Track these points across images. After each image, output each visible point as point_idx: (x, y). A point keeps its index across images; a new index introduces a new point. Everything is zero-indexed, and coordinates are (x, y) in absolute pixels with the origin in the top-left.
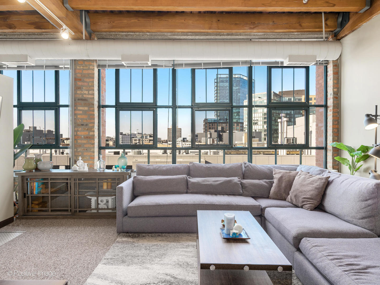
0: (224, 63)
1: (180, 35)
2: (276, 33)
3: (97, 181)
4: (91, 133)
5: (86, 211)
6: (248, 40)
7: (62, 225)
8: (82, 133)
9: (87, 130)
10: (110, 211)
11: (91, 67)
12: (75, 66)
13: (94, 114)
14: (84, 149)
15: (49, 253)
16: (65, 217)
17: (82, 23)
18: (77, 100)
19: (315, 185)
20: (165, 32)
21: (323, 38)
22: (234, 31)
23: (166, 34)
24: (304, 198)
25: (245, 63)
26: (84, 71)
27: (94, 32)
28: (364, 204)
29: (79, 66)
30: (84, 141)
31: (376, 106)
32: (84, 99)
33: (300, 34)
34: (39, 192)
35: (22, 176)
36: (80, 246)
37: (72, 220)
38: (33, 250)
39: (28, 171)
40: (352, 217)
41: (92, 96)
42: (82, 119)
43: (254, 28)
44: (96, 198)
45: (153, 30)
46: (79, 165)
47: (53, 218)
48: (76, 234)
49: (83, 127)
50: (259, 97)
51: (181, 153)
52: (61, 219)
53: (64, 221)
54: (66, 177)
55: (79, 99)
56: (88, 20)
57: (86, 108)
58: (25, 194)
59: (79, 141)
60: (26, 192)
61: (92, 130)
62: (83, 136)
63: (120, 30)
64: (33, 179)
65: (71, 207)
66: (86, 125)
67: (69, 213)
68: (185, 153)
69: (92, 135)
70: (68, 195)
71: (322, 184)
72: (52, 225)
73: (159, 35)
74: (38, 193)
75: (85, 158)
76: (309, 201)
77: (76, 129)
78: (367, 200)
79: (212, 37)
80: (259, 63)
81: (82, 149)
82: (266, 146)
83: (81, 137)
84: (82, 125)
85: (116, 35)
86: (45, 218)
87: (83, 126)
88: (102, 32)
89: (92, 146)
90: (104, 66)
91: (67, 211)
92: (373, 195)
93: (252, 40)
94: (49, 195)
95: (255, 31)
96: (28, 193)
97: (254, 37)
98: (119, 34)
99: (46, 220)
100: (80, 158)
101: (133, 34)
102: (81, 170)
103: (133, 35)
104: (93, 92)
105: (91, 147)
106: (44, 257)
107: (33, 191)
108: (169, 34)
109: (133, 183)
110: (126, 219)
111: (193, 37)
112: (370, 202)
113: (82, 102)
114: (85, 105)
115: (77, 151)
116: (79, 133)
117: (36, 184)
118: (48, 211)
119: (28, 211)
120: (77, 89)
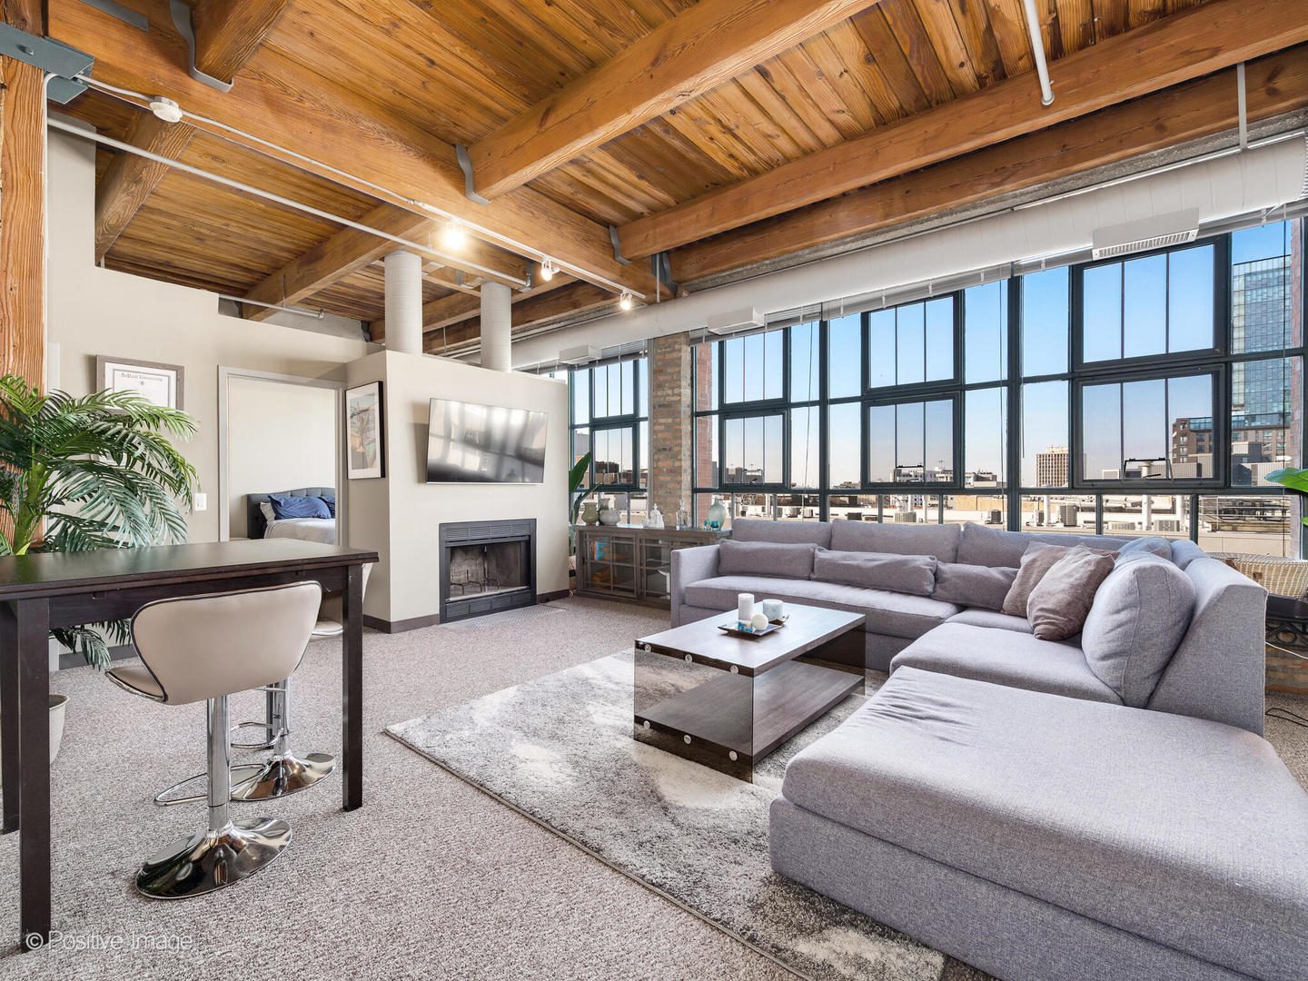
0: (935, 286)
1: (829, 248)
2: (1084, 172)
4: (677, 464)
6: (1005, 212)
8: (665, 464)
9: (670, 458)
11: (677, 347)
13: (682, 429)
14: (667, 491)
16: (629, 601)
17: (656, 275)
18: (657, 406)
20: (798, 250)
21: (1238, 145)
22: (952, 204)
23: (800, 253)
25: (993, 273)
26: (667, 355)
27: (679, 282)
28: (1111, 621)
30: (667, 478)
33: (1175, 149)
34: (601, 557)
35: (580, 533)
39: (588, 524)
40: (1090, 655)
41: (678, 398)
42: (664, 439)
43: (1003, 181)
45: (771, 254)
46: (651, 517)
49: (665, 452)
51: (1044, 523)
56: (666, 266)
57: (670, 420)
58: (584, 559)
59: (661, 478)
60: (585, 557)
63: (715, 269)
64: (594, 536)
66: (670, 449)
67: (635, 596)
68: (1063, 524)
69: (678, 467)
70: (633, 565)
71: (1087, 575)
72: (606, 608)
73: (788, 259)
74: (601, 559)
75: (663, 508)
76: (1048, 617)
77: (655, 456)
79: (905, 231)
80: (1035, 266)
81: (665, 491)
82: (1066, 485)
83: (663, 470)
85: (715, 279)
88: (691, 280)
89: (678, 486)
90: (699, 340)
91: (632, 591)
92: (1130, 599)
93: (1015, 209)
94: (611, 564)
95: (1008, 187)
96: (587, 559)
97: (1018, 200)
100: (656, 506)
101: (742, 269)
102: (652, 525)
103: (742, 271)
104: (681, 389)
105: (676, 489)
107: (594, 555)
108: (807, 251)
109: (718, 551)
110: (683, 608)
111: (860, 244)
112: (1123, 616)
113: (665, 410)
114: (668, 414)
115: (657, 495)
117: (597, 544)
118: (609, 588)
119: (588, 584)
120: (656, 388)
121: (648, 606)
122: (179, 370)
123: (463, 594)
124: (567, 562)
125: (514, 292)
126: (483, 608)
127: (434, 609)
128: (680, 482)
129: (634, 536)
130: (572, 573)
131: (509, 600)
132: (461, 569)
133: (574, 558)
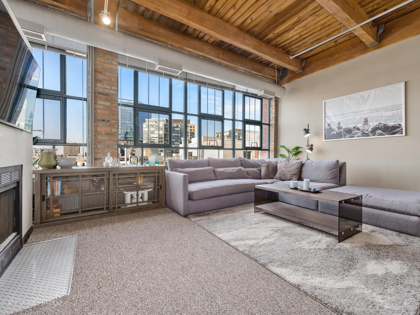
3: (138, 176)
4: (114, 130)
8: (102, 128)
9: (109, 126)
10: (146, 203)
11: (114, 62)
12: (95, 56)
14: (105, 145)
19: (296, 166)
24: (291, 175)
26: (105, 64)
28: (331, 172)
29: (99, 58)
31: (308, 125)
32: (105, 94)
35: (41, 174)
39: (47, 168)
40: (325, 179)
41: (115, 93)
42: (102, 114)
50: (156, 122)
54: (102, 173)
55: (98, 93)
57: (108, 104)
58: (43, 196)
59: (99, 138)
60: (45, 194)
61: (115, 127)
62: (104, 133)
65: (110, 204)
66: (108, 121)
67: (105, 211)
69: (115, 132)
70: (104, 192)
76: (294, 176)
77: (96, 124)
78: (332, 170)
80: (239, 91)
81: (103, 146)
83: (102, 133)
84: (103, 120)
87: (104, 122)
90: (124, 65)
91: (102, 209)
94: (79, 195)
98: (143, 38)
100: (109, 154)
105: (113, 144)
113: (103, 97)
114: (107, 100)
116: (99, 129)
117: (58, 184)
118: (77, 212)
120: (96, 81)
128: (116, 141)
131: (11, 252)
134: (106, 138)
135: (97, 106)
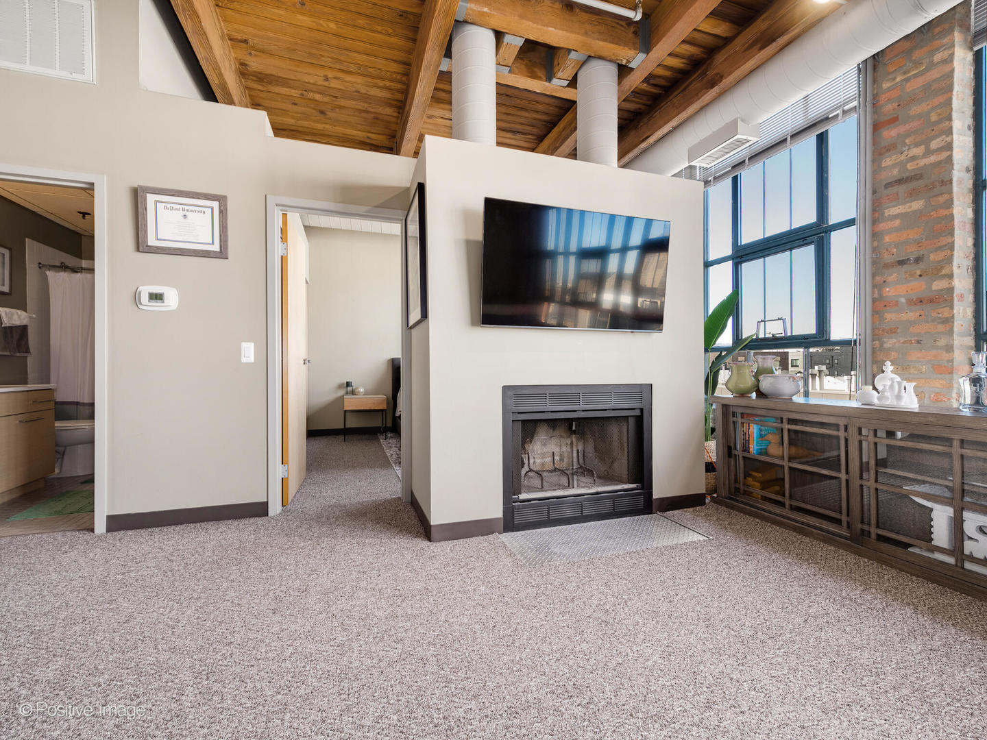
3: (956, 449)
4: (938, 285)
5: (911, 546)
7: (811, 560)
8: (899, 287)
9: (920, 276)
11: (939, 57)
12: (875, 86)
13: (952, 217)
14: (909, 339)
15: (726, 631)
16: (829, 539)
18: (883, 188)
26: (908, 84)
29: (888, 80)
32: (907, 178)
34: (761, 449)
35: (724, 406)
36: (839, 671)
37: (852, 558)
38: (694, 596)
39: (738, 395)
41: (941, 157)
42: (899, 244)
44: (949, 511)
46: (880, 388)
47: (795, 529)
48: (843, 613)
49: (905, 268)
52: (817, 539)
53: (823, 550)
54: (832, 420)
55: (887, 186)
57: (917, 205)
58: (729, 448)
59: (889, 317)
60: (732, 445)
61: (944, 272)
62: (903, 300)
64: (748, 415)
65: (850, 513)
66: (918, 260)
67: (844, 532)
69: (942, 290)
70: (840, 476)
72: (784, 548)
74: (761, 452)
75: (912, 371)
77: (878, 279)
81: (902, 340)
83: (897, 301)
84: (901, 263)
86: (774, 522)
87: (905, 266)
89: (938, 327)
91: (837, 521)
94: (784, 464)
96: (735, 449)
99: (775, 527)
100: (888, 367)
102: (888, 403)
104: (949, 139)
105: (938, 333)
106: (707, 635)
107: (749, 445)
113: (903, 189)
114: (913, 195)
115: (881, 348)
116: (889, 291)
117: (754, 429)
118: (782, 504)
119: (738, 490)
120: (881, 154)
121: (881, 561)
122: (222, 200)
123: (542, 489)
124: (702, 449)
125: (623, 70)
126: (569, 513)
127: (496, 511)
128: (949, 321)
129: (842, 422)
130: (710, 467)
131: (609, 504)
132: (545, 450)
133: (712, 445)
134: (911, 315)
135: (882, 226)
